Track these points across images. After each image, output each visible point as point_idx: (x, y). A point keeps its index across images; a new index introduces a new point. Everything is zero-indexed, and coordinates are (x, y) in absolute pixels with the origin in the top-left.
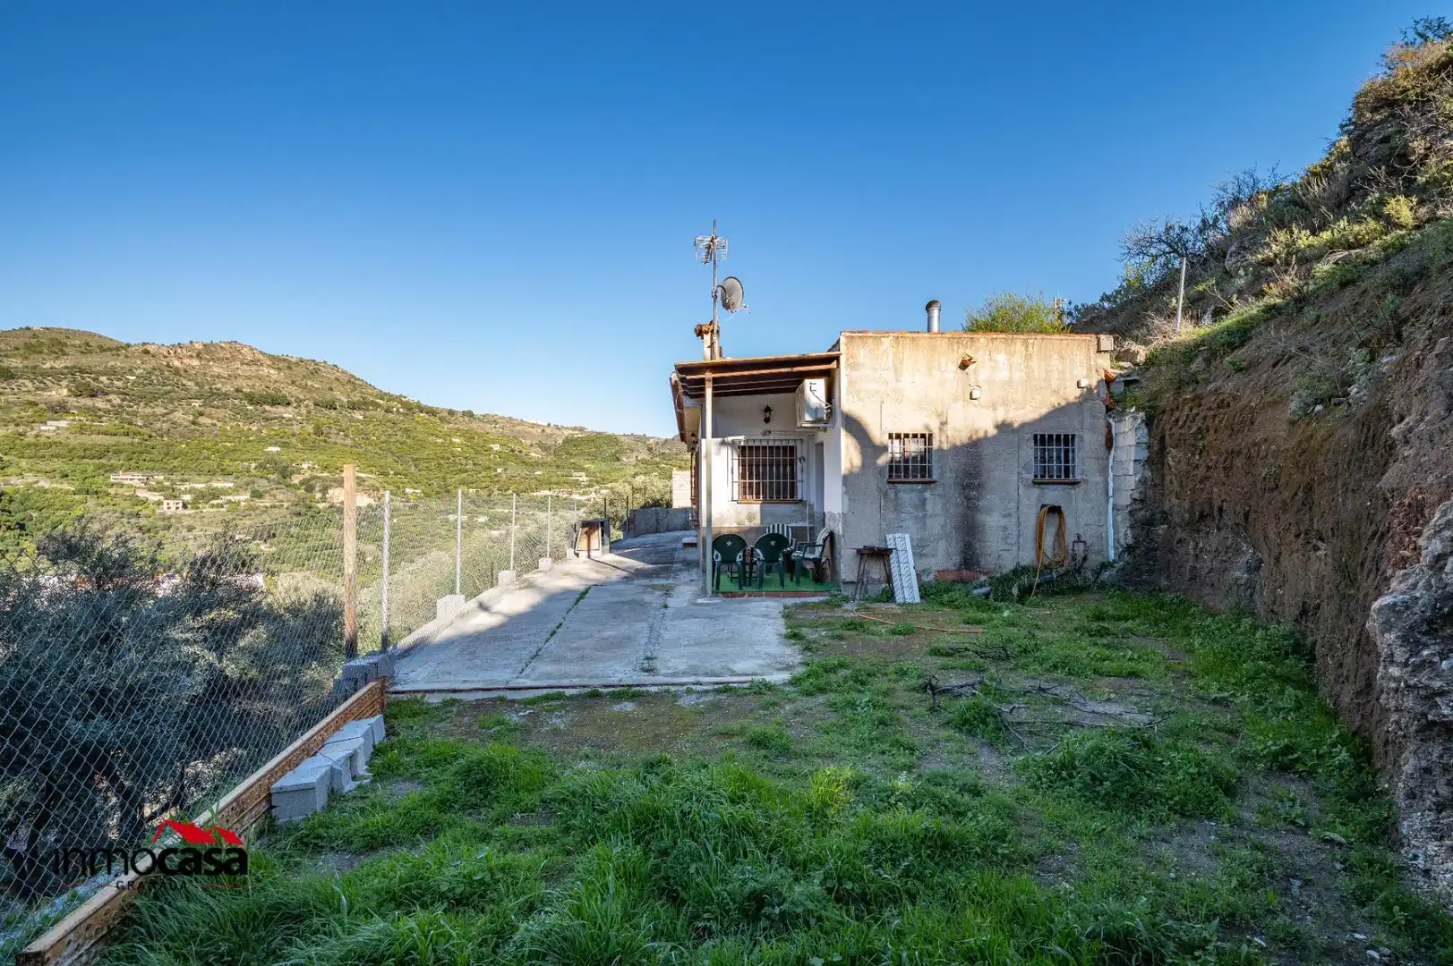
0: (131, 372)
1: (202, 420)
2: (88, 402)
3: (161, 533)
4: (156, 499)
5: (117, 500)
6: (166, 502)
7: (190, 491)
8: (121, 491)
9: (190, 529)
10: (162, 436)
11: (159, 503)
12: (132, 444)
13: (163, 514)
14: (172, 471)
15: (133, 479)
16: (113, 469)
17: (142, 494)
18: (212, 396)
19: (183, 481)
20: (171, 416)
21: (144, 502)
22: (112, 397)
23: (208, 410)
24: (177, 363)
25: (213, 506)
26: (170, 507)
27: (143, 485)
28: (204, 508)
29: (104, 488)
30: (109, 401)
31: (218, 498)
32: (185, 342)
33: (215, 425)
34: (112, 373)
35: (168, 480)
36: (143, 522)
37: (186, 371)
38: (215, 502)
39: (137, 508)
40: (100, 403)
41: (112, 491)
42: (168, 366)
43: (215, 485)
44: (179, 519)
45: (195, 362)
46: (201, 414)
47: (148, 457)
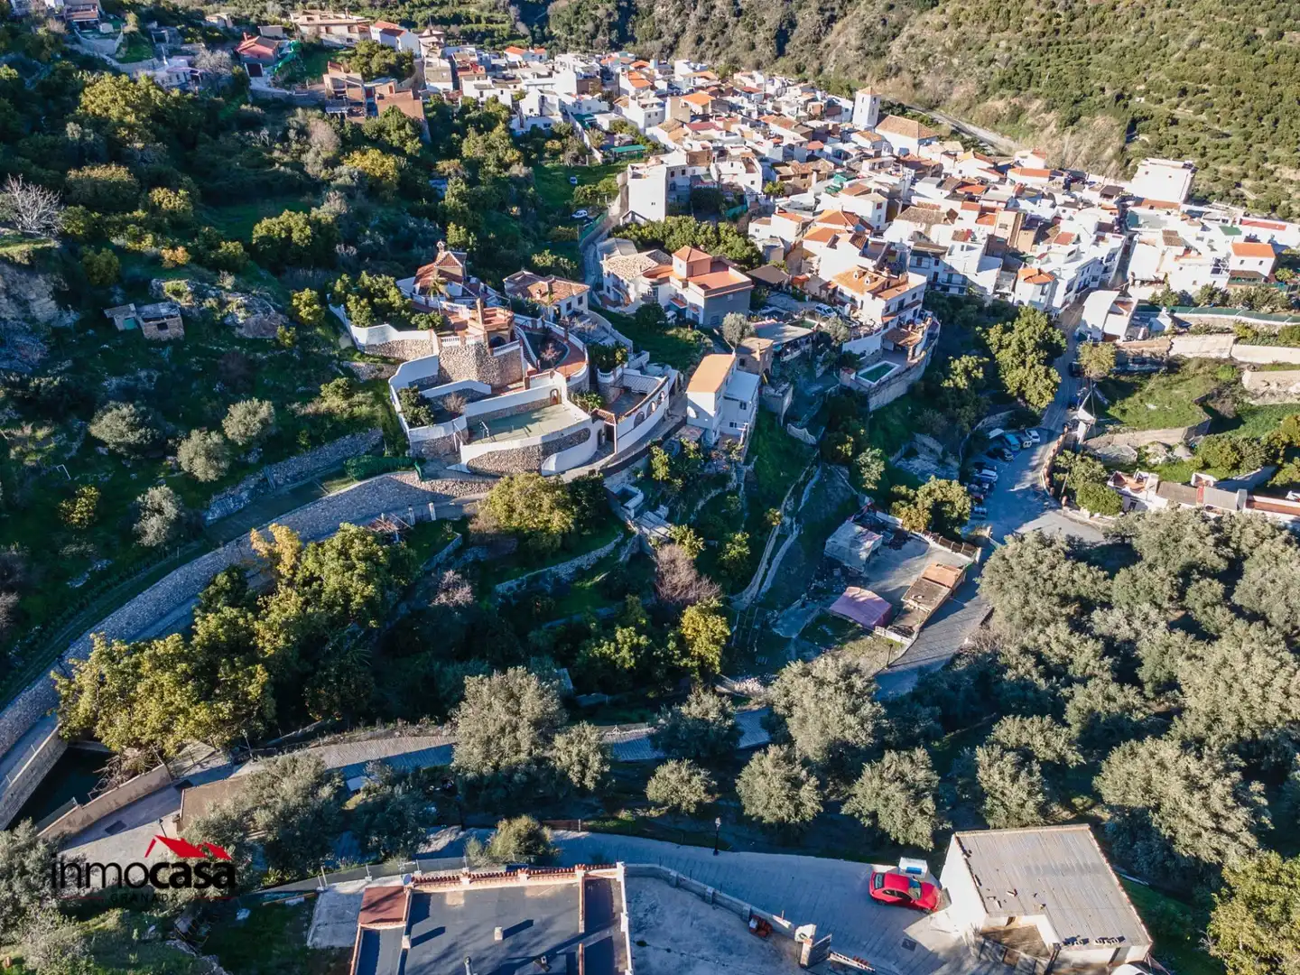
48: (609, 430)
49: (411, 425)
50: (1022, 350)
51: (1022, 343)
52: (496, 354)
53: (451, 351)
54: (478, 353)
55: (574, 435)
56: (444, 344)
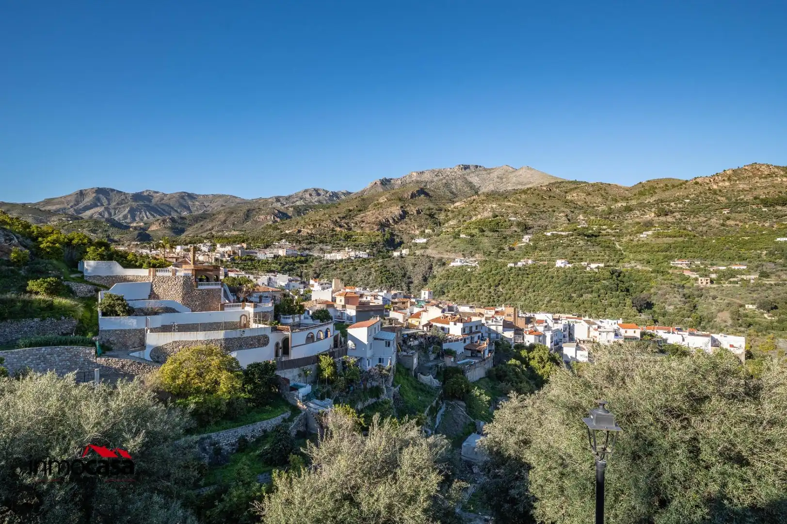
0: (687, 197)
1: (729, 222)
2: (663, 219)
3: (697, 299)
4: (694, 276)
5: (673, 277)
6: (700, 279)
7: (716, 272)
8: (675, 271)
9: (714, 298)
10: (702, 236)
11: (696, 279)
12: (683, 242)
13: (698, 286)
14: (706, 258)
15: (681, 264)
16: (672, 258)
17: (687, 273)
18: (736, 205)
19: (712, 265)
20: (709, 222)
21: (687, 279)
22: (675, 214)
23: (734, 215)
24: (715, 187)
25: (730, 282)
26: (703, 282)
27: (687, 268)
28: (724, 283)
29: (667, 270)
30: (674, 217)
31: (734, 277)
32: (721, 171)
33: (738, 225)
34: (677, 200)
35: (702, 264)
36: (686, 291)
37: (720, 191)
38: (732, 280)
39: (684, 282)
40: (669, 219)
41: (670, 271)
42: (709, 189)
43: (733, 267)
44: (708, 290)
45: (727, 184)
46: (728, 219)
47: (692, 249)
48: (286, 341)
49: (104, 314)
50: (542, 360)
51: (541, 358)
52: (200, 287)
53: (163, 280)
54: (185, 283)
55: (255, 337)
56: (158, 274)
